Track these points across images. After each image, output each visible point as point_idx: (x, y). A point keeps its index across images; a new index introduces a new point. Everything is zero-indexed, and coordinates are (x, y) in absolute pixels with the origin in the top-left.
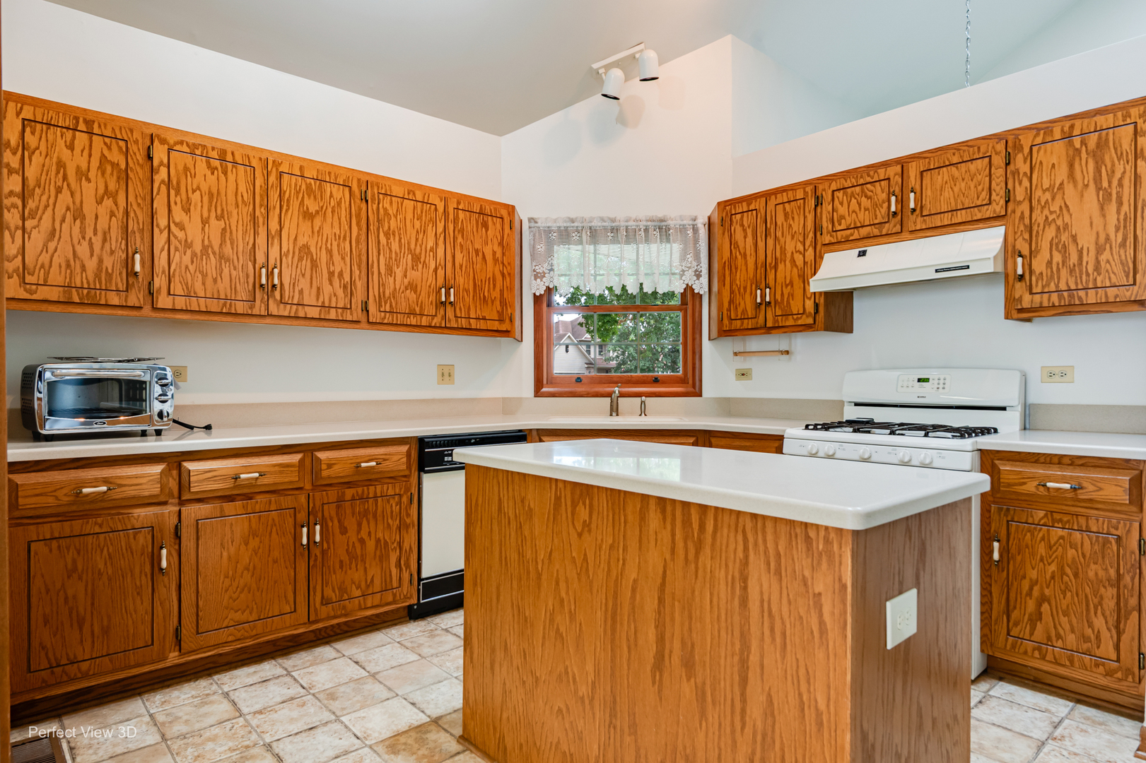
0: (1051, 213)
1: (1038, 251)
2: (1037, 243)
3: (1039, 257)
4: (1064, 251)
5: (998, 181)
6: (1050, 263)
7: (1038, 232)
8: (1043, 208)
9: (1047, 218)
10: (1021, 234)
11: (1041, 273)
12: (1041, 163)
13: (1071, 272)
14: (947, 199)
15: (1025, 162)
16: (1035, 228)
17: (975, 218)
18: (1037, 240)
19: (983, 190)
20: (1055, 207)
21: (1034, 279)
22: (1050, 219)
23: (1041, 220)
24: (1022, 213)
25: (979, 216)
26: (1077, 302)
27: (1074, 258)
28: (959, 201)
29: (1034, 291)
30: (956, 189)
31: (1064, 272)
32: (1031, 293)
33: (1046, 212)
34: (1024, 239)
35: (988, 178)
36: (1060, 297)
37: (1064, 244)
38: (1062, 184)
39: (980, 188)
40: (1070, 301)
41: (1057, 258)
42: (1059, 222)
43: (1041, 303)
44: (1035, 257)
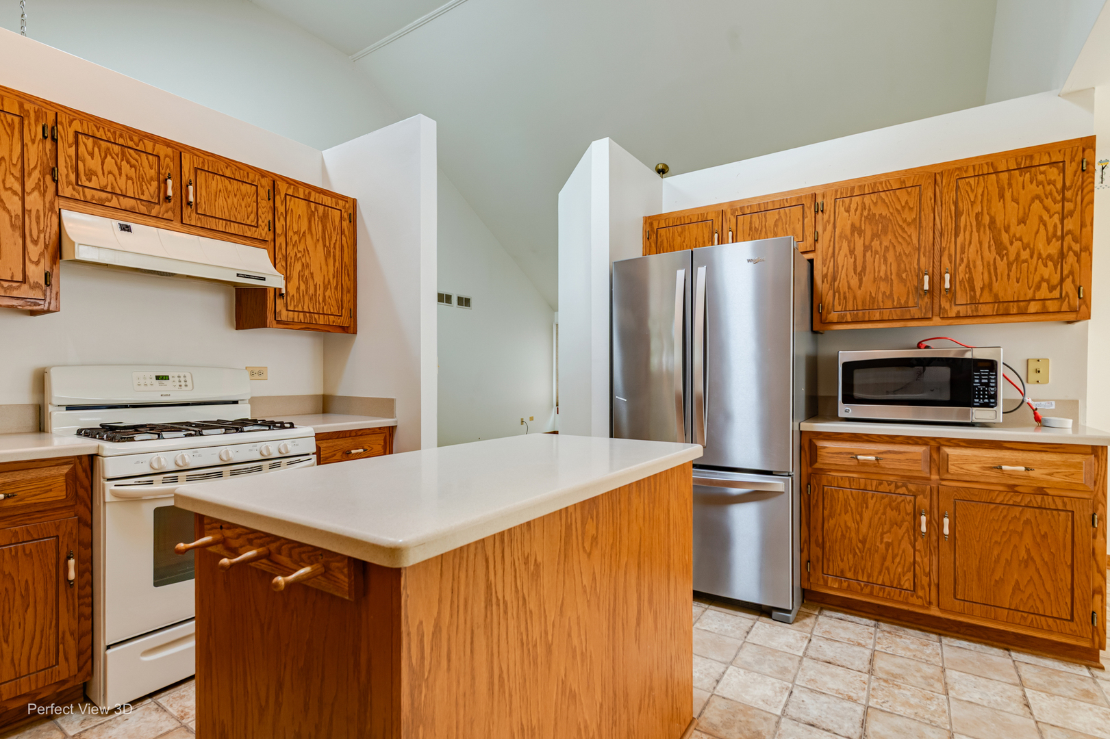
0: (299, 252)
1: (291, 279)
2: (290, 272)
3: (291, 282)
4: (306, 282)
5: (264, 210)
6: (298, 289)
7: (290, 263)
8: (294, 245)
9: (296, 254)
10: (280, 261)
11: (293, 296)
12: (292, 210)
13: (310, 299)
14: (221, 207)
15: (282, 205)
16: (289, 259)
17: (246, 235)
18: (290, 269)
19: (252, 212)
20: (301, 248)
21: (288, 298)
22: (298, 256)
23: (292, 255)
24: (281, 244)
25: (249, 234)
26: (314, 322)
27: (312, 291)
28: (232, 214)
29: (289, 309)
30: (230, 201)
31: (307, 299)
32: (287, 310)
33: (295, 250)
34: (282, 265)
35: (255, 204)
36: (305, 316)
37: (306, 278)
38: (304, 232)
39: (249, 209)
40: (310, 320)
41: (303, 287)
42: (304, 261)
43: (293, 319)
44: (289, 282)
